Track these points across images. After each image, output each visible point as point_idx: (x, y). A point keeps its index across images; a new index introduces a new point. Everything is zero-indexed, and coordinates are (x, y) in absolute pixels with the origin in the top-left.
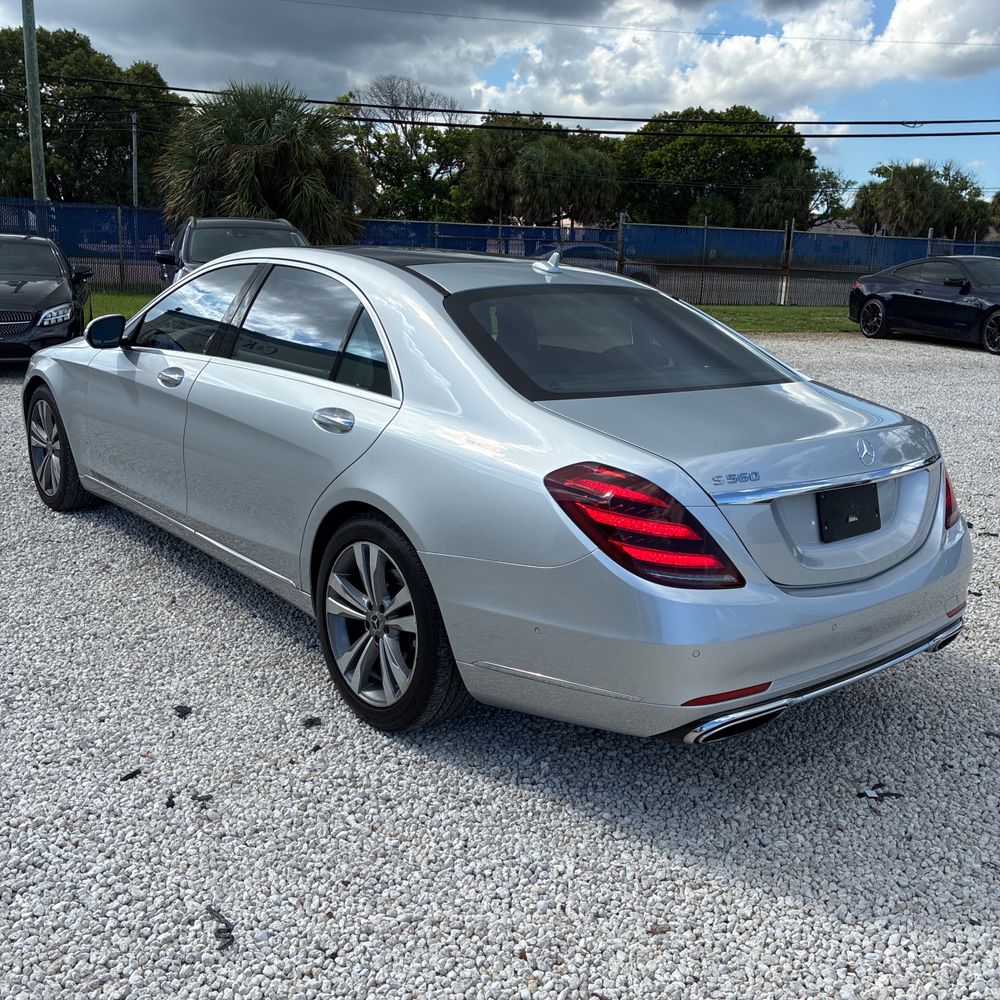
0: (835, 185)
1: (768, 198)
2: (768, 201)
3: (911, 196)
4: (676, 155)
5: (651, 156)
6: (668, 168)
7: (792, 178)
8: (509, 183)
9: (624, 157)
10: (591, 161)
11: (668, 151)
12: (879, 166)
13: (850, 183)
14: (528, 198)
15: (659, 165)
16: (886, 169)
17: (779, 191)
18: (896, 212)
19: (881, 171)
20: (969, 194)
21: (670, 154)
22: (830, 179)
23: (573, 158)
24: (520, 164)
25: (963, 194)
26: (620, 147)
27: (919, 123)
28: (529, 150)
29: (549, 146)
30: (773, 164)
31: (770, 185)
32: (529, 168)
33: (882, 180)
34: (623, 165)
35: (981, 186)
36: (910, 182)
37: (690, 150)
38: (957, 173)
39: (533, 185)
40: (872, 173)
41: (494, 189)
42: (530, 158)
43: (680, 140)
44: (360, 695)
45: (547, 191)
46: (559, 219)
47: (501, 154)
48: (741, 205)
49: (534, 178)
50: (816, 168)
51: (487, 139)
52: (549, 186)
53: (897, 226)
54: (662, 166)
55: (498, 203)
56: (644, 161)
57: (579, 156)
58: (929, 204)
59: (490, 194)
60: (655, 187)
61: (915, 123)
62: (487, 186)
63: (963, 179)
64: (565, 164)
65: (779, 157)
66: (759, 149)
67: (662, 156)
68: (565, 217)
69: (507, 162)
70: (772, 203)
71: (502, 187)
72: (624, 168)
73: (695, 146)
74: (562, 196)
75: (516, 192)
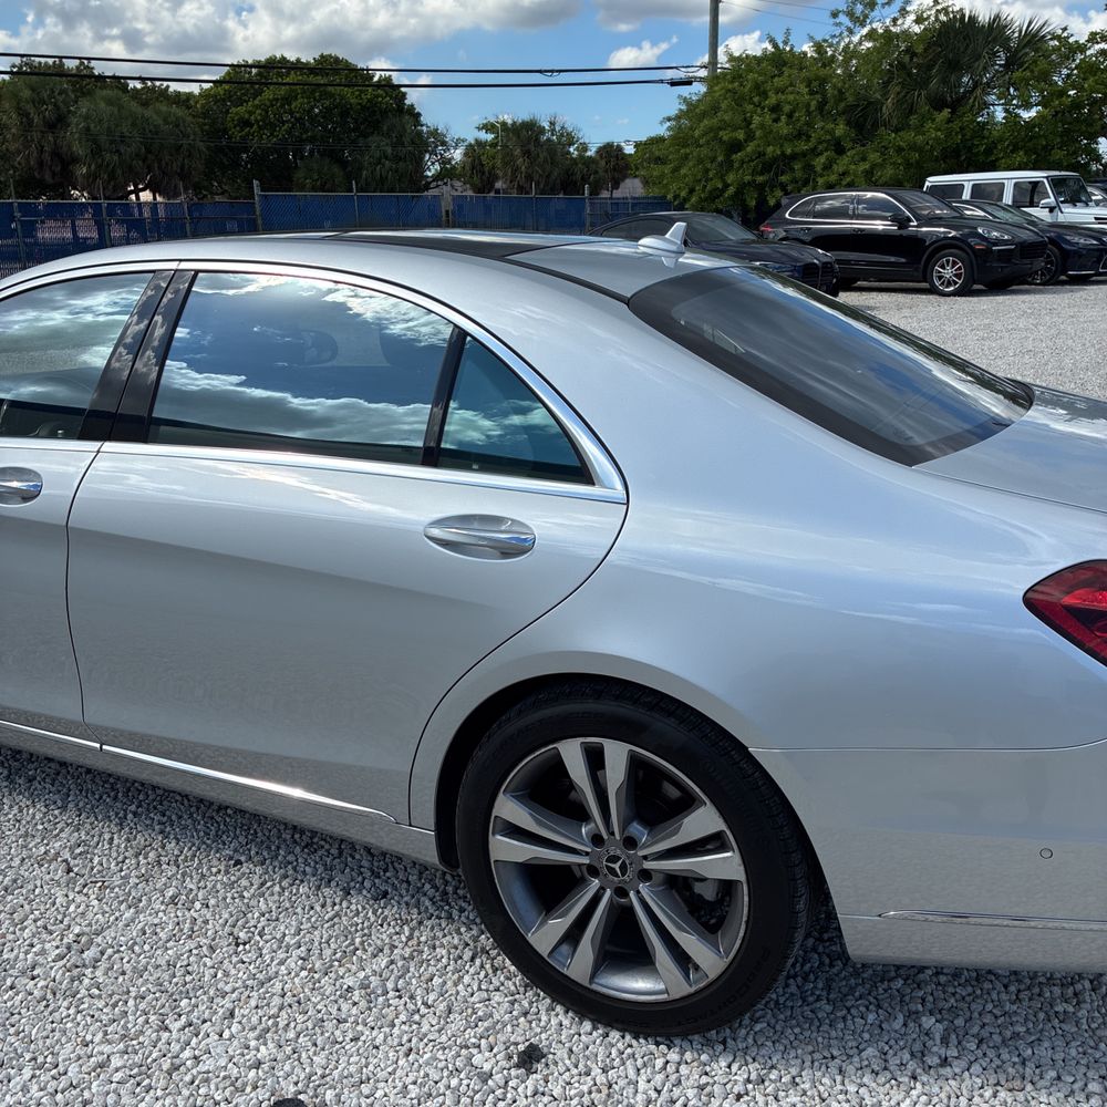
0: (444, 143)
1: (380, 159)
2: (379, 163)
3: (527, 153)
4: (267, 113)
5: (237, 114)
6: (259, 127)
7: (401, 136)
8: (65, 149)
9: (205, 115)
10: (166, 121)
11: (257, 107)
12: (485, 122)
13: (458, 142)
14: (93, 167)
15: (247, 123)
16: (493, 126)
17: (389, 150)
18: (516, 170)
19: (488, 127)
20: (577, 149)
21: (258, 111)
22: (439, 138)
23: (143, 117)
24: (76, 125)
25: (572, 150)
26: (197, 102)
27: (557, 71)
28: (84, 106)
29: (110, 102)
30: (379, 122)
31: (379, 144)
32: (88, 129)
33: (490, 137)
34: (205, 124)
35: (587, 141)
36: (524, 138)
37: (282, 106)
38: (563, 128)
39: (97, 151)
40: (479, 129)
41: (47, 157)
42: (87, 117)
43: (268, 94)
44: (594, 987)
45: (116, 158)
46: (137, 191)
47: (48, 111)
48: (350, 169)
49: (95, 141)
50: (422, 126)
51: (26, 93)
52: (118, 151)
53: (519, 185)
54: (251, 126)
55: (54, 174)
56: (228, 119)
57: (148, 113)
58: (545, 160)
59: (41, 164)
60: (246, 150)
61: (552, 71)
62: (35, 154)
63: (569, 134)
64: (134, 125)
65: (384, 113)
66: (360, 104)
67: (251, 113)
68: (143, 190)
69: (58, 122)
70: (384, 165)
71: (56, 154)
72: (207, 127)
73: (287, 100)
74: (138, 164)
75: (75, 160)
